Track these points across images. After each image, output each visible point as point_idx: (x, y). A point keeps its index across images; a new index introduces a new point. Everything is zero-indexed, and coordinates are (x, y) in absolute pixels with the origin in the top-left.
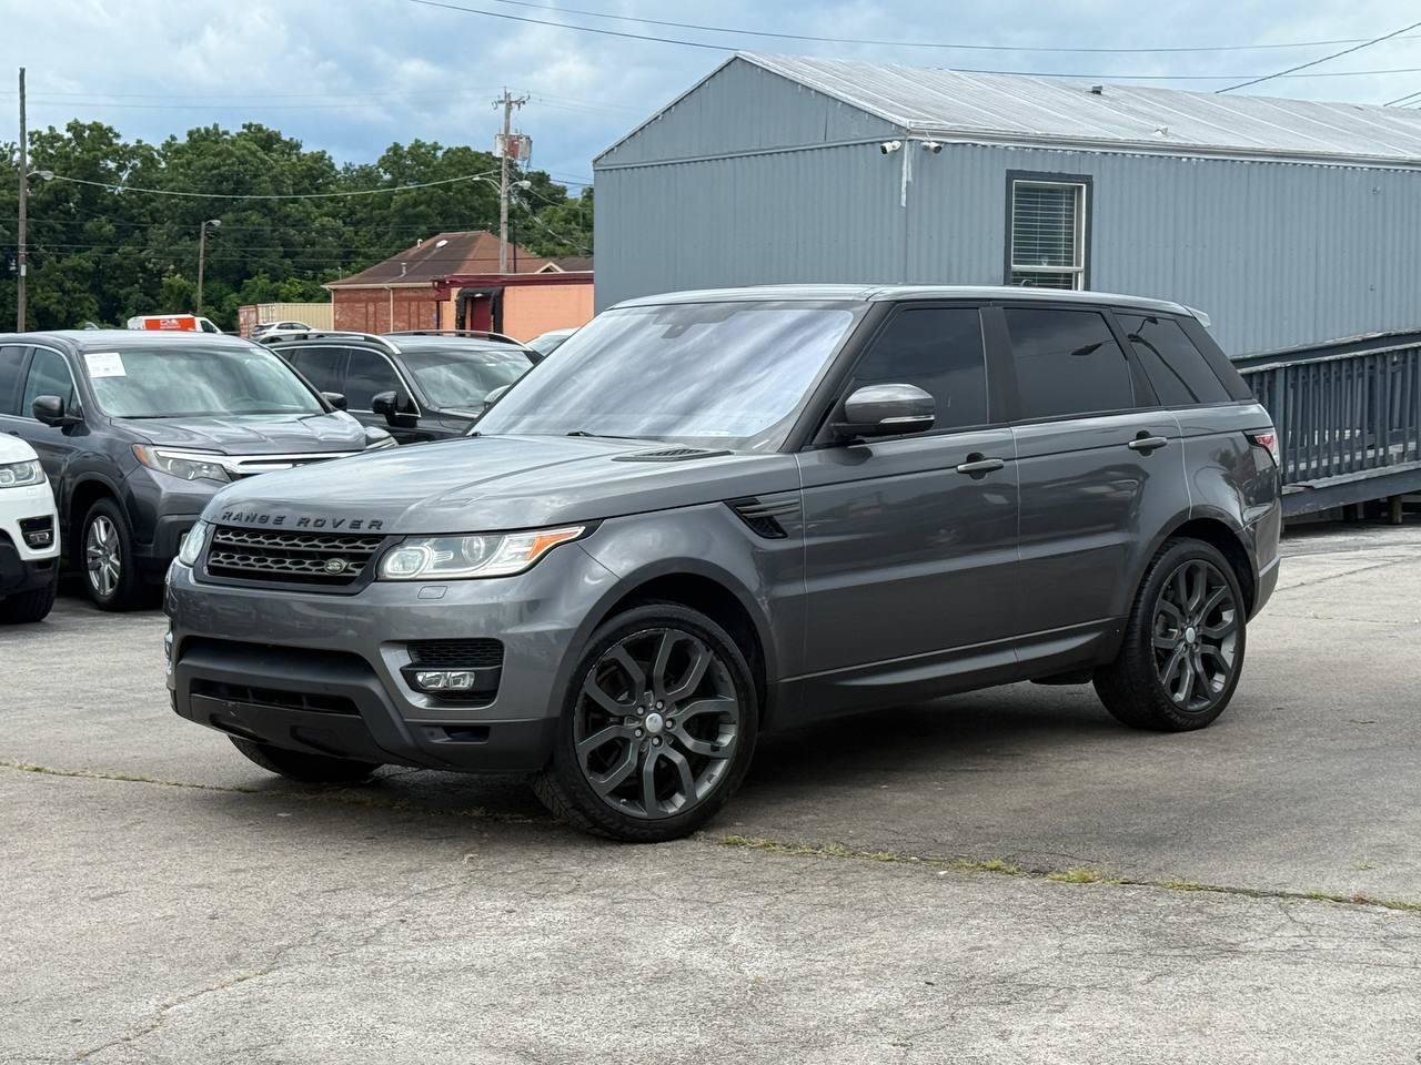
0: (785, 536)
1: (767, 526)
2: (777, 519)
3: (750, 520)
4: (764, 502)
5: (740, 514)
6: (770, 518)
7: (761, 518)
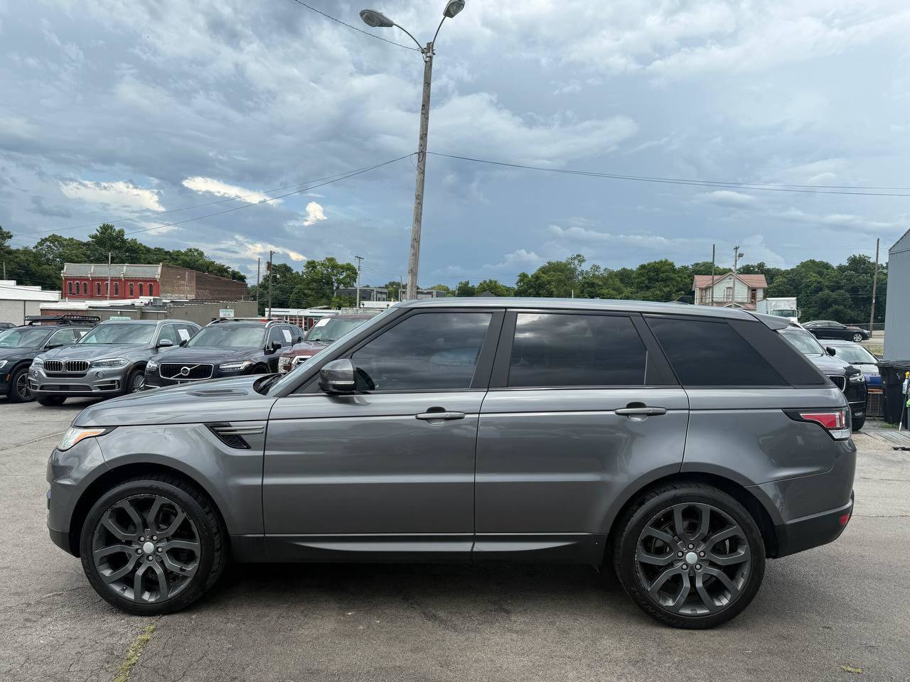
0: (249, 448)
1: (235, 440)
2: (244, 437)
3: (223, 436)
4: (235, 426)
5: (216, 433)
6: (238, 436)
7: (229, 436)
